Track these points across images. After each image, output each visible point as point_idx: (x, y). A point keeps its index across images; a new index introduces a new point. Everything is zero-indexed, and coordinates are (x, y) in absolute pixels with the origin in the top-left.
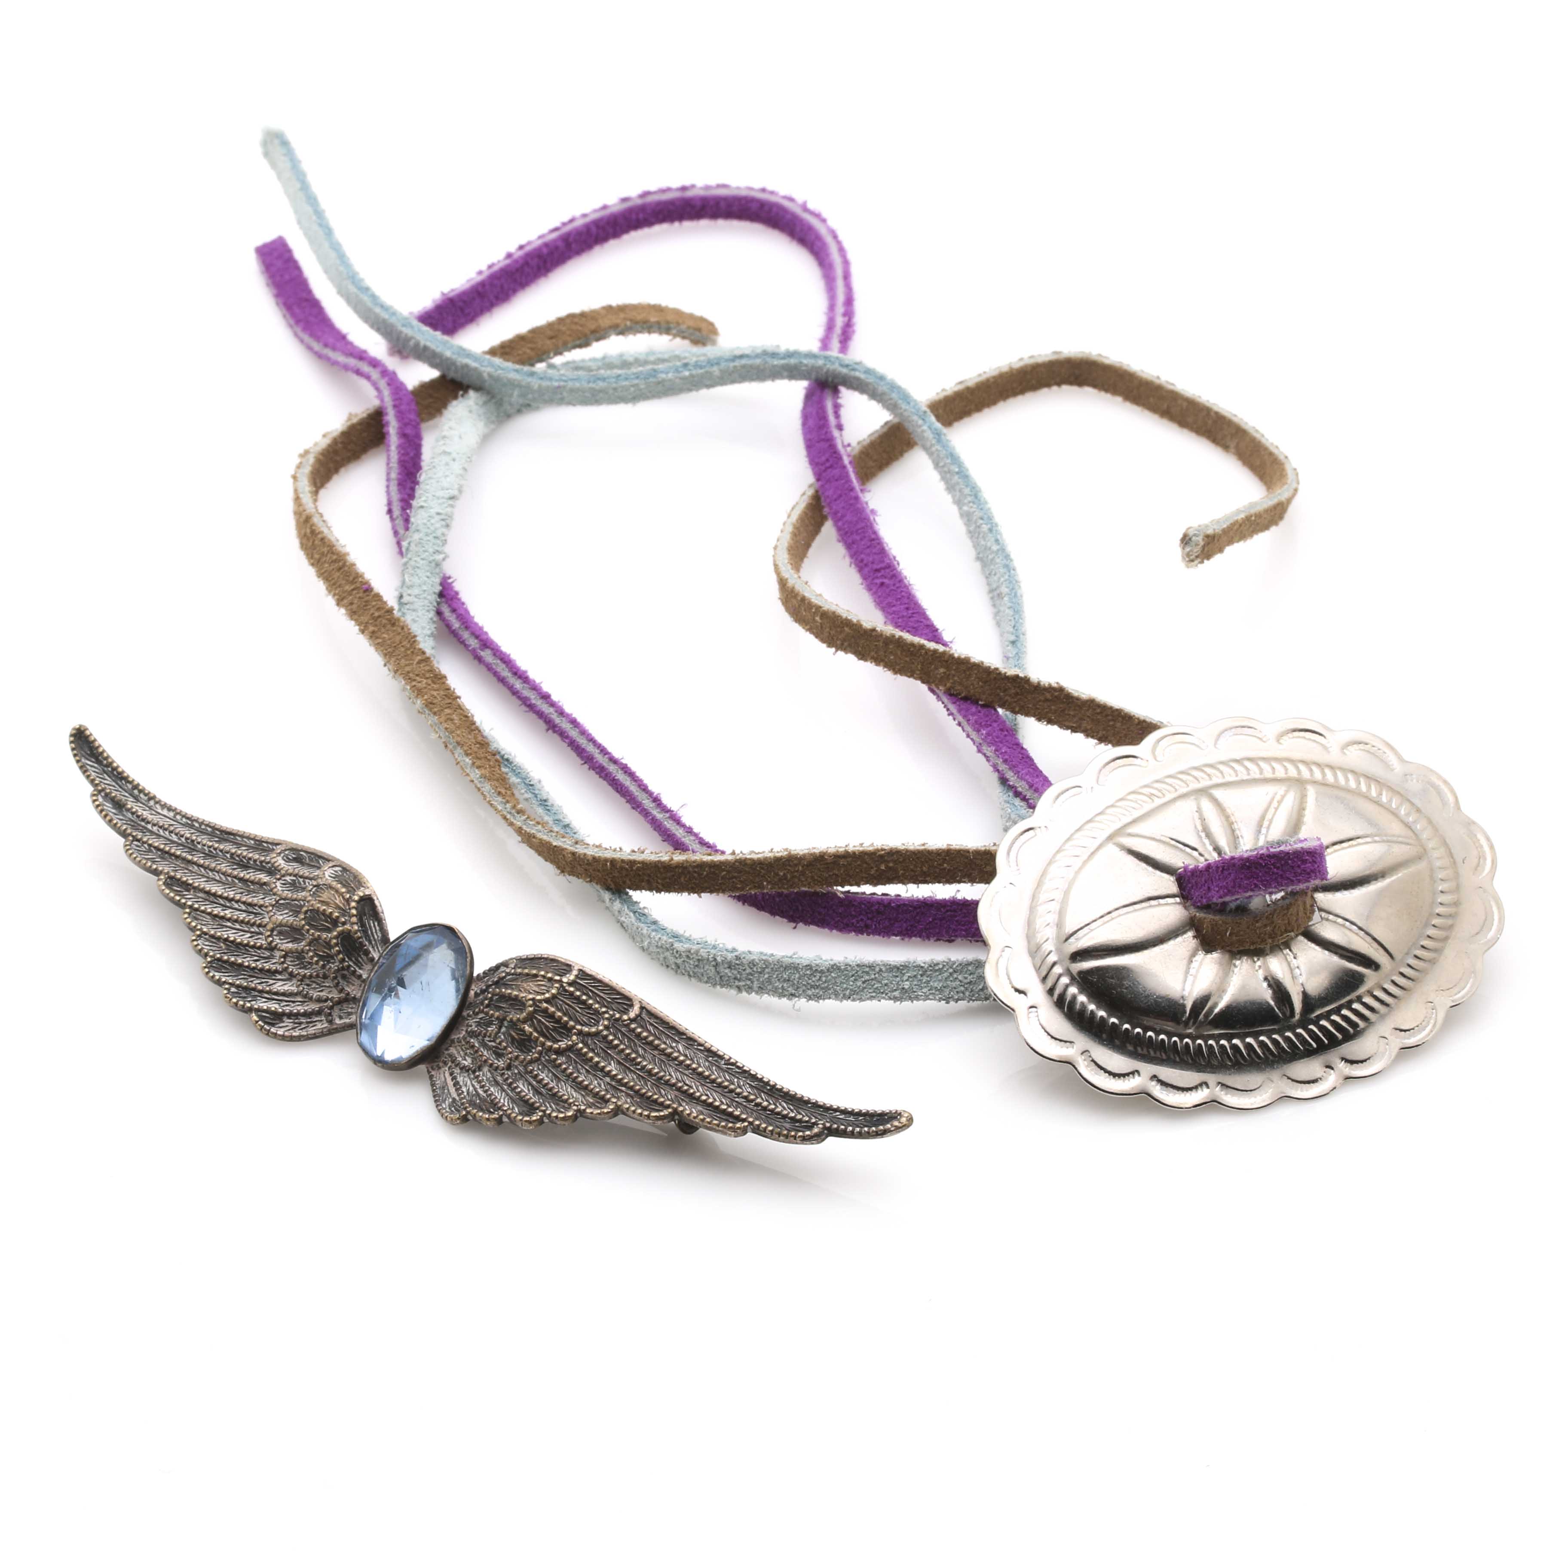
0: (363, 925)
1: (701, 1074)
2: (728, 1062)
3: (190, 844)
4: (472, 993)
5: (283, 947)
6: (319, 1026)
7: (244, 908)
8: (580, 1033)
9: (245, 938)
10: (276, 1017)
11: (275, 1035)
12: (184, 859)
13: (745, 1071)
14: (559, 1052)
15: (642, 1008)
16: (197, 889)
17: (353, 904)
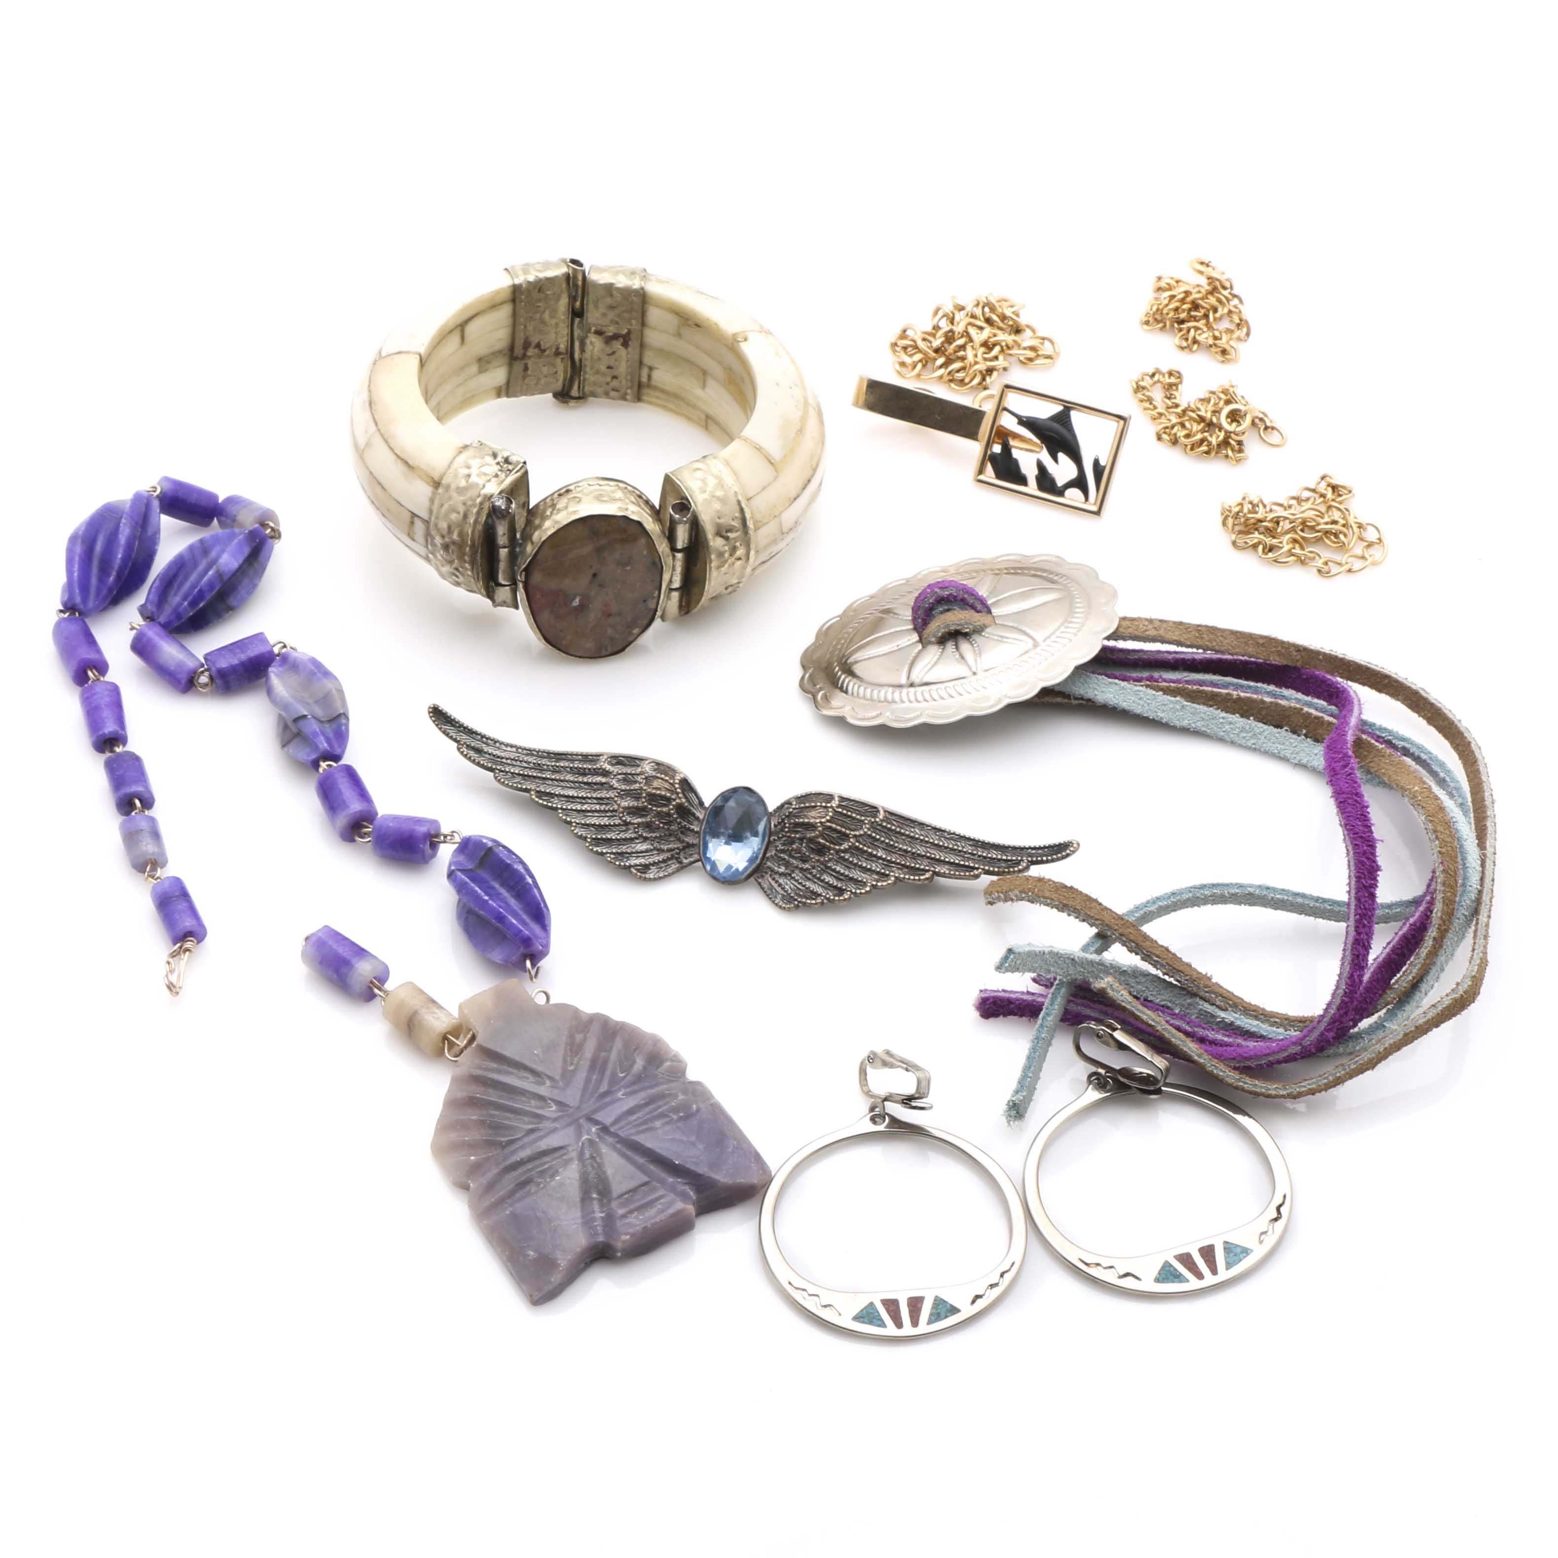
0: (686, 797)
1: (936, 845)
2: (949, 833)
3: (539, 767)
4: (772, 825)
5: (635, 821)
6: (674, 867)
7: (595, 801)
8: (855, 836)
9: (605, 821)
10: (645, 868)
11: (650, 879)
12: (539, 778)
13: (962, 837)
14: (845, 851)
15: (885, 811)
16: (559, 796)
17: (677, 786)
